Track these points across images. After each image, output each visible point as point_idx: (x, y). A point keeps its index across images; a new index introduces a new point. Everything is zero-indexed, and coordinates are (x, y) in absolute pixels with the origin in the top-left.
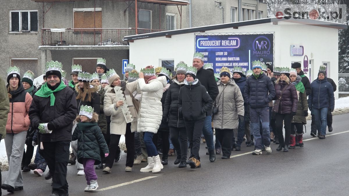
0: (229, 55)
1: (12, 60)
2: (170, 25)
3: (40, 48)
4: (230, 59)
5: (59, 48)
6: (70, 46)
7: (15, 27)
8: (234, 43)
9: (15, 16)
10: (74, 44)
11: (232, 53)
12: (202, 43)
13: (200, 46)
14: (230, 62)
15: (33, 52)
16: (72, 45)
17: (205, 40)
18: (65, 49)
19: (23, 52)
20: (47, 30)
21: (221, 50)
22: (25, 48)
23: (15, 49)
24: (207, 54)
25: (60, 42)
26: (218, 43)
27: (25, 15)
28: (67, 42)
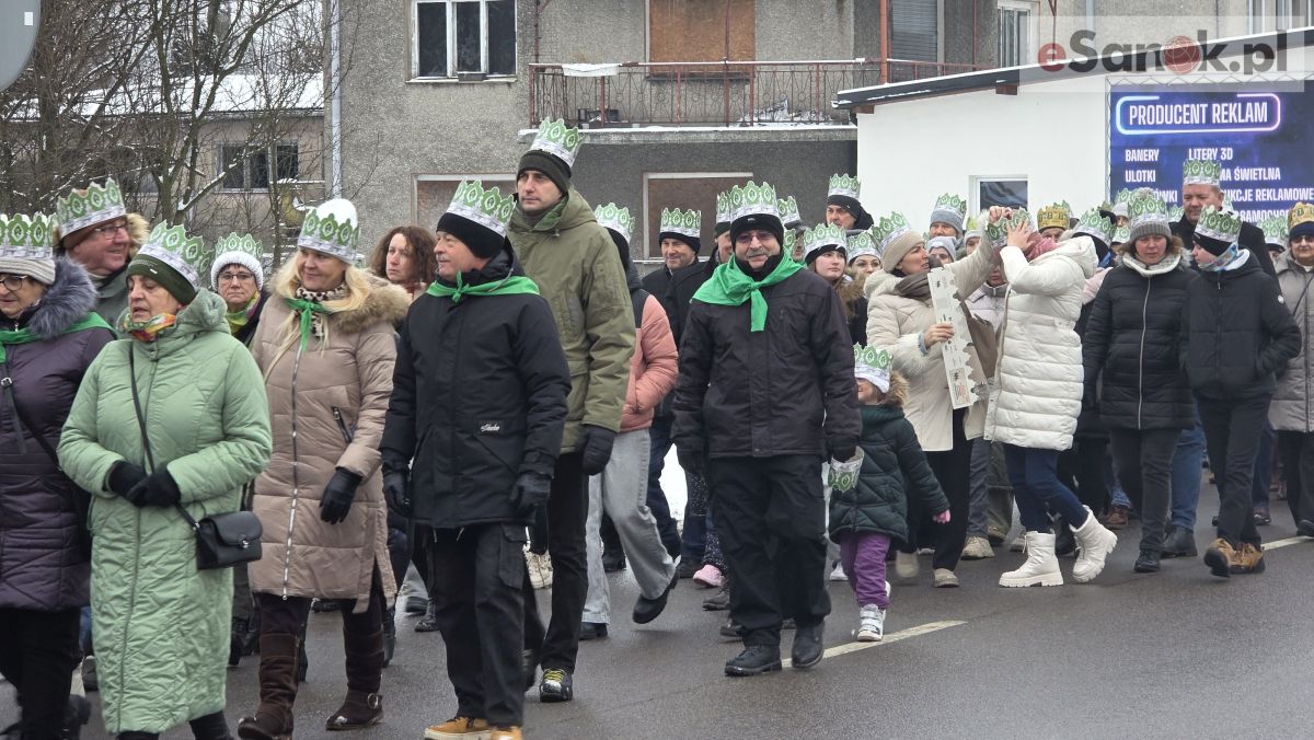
0: (1241, 160)
1: (422, 185)
2: (1011, 46)
3: (524, 137)
4: (1244, 174)
5: (593, 135)
6: (636, 129)
7: (432, 61)
8: (1259, 113)
9: (431, 18)
10: (651, 123)
11: (1250, 150)
12: (1136, 113)
13: (1126, 125)
14: (1243, 185)
15: (496, 153)
16: (643, 124)
17: (1146, 103)
18: (615, 140)
19: (462, 153)
20: (548, 71)
21: (1208, 142)
22: (467, 137)
23: (432, 141)
24: (1153, 155)
25: (597, 113)
26: (1196, 112)
27: (467, 14)
28: (622, 114)
